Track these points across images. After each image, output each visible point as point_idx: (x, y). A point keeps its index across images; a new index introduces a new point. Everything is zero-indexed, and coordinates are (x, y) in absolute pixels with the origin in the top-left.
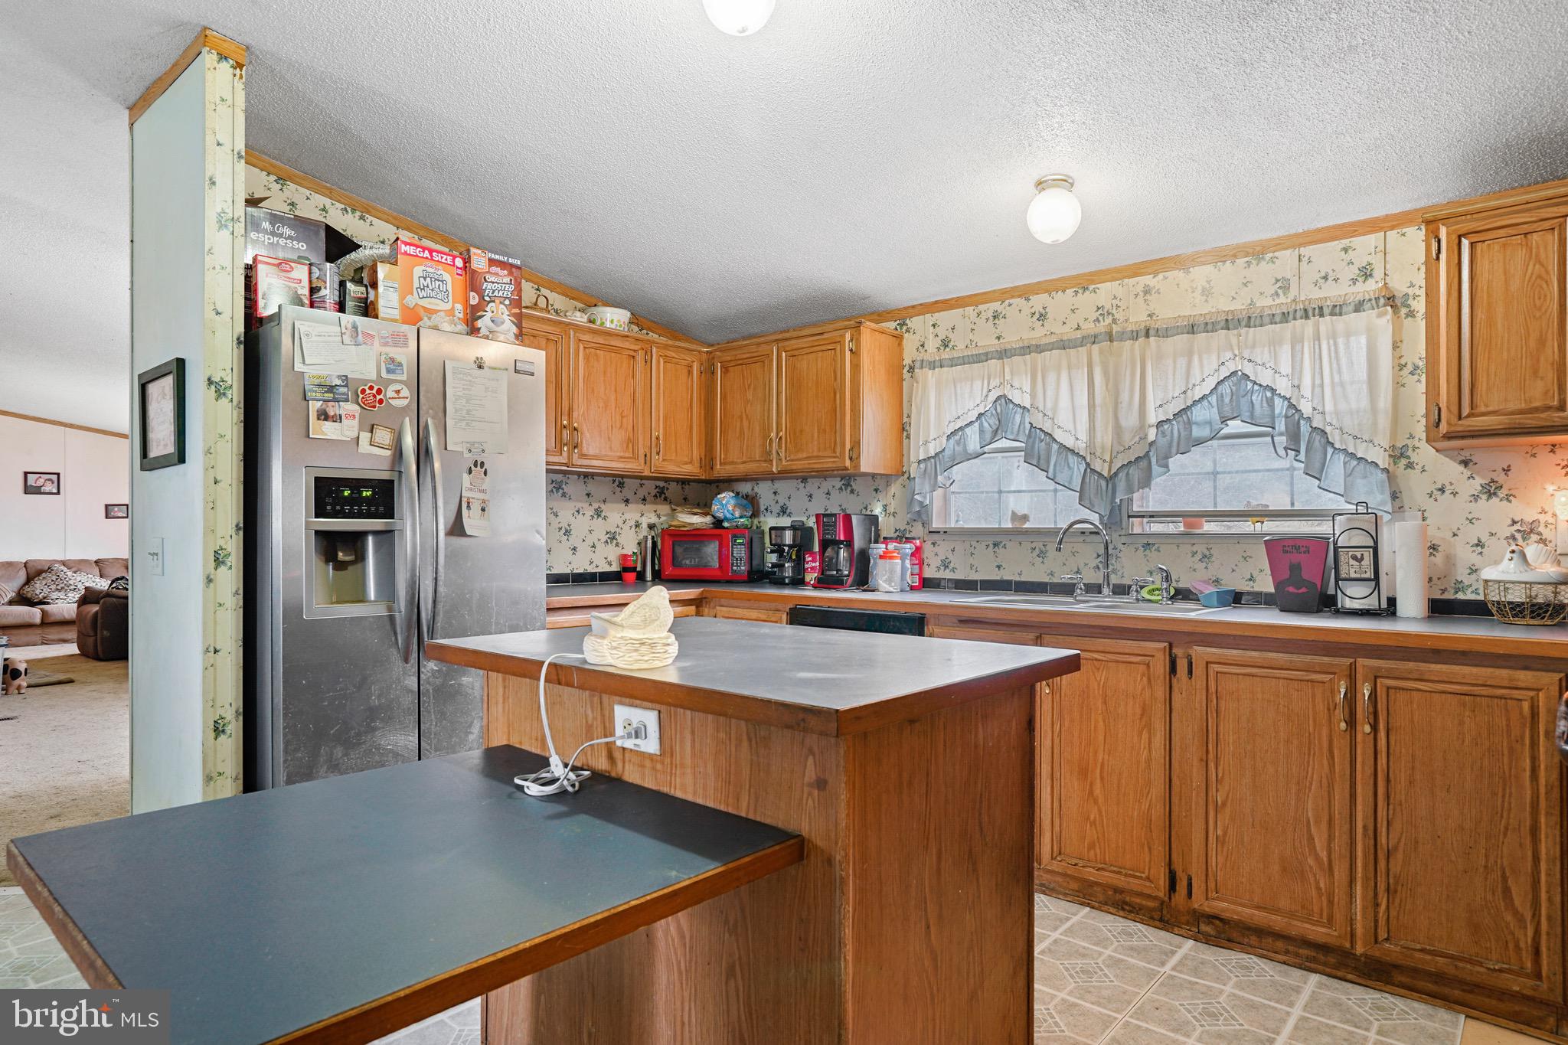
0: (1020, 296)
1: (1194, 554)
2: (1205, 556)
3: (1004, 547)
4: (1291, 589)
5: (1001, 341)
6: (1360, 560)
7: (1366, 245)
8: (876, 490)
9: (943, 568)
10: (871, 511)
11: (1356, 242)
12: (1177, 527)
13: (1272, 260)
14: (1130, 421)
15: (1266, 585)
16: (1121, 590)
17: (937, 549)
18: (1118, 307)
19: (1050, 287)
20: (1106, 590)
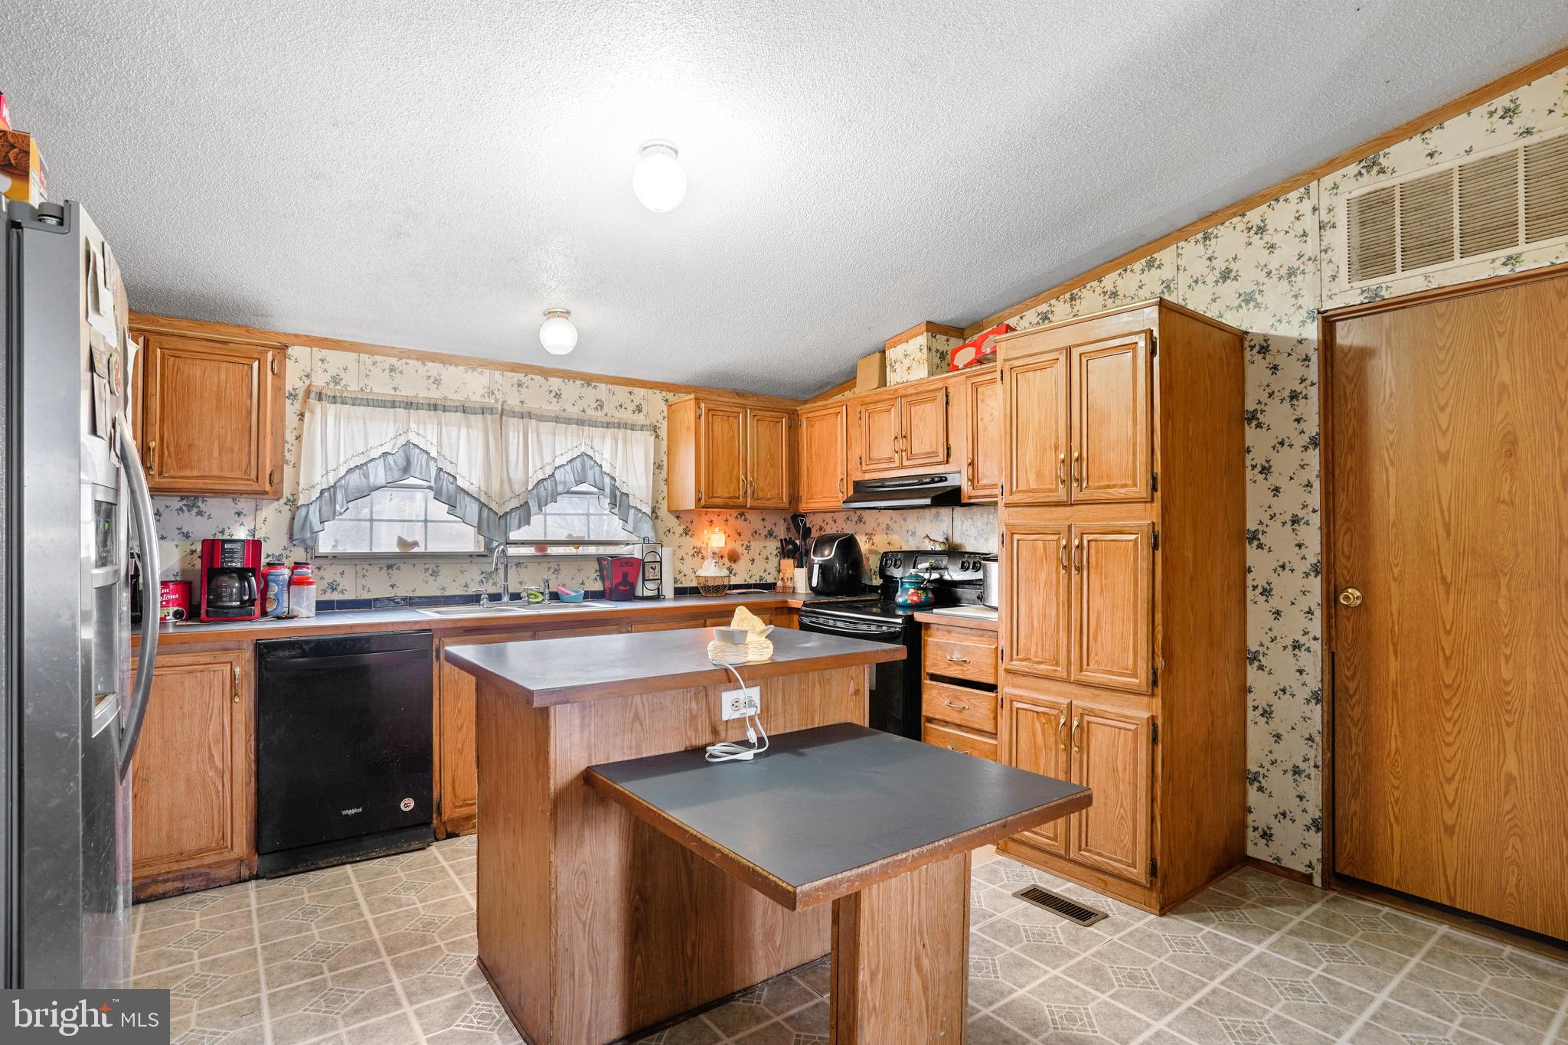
0: (418, 359)
1: (549, 569)
2: (556, 570)
3: (399, 568)
4: (622, 588)
5: (398, 393)
6: (654, 569)
7: (640, 392)
8: (239, 514)
9: (329, 591)
10: (232, 535)
11: (636, 390)
12: (530, 551)
13: (595, 387)
14: (517, 475)
15: (598, 586)
16: (515, 597)
17: (322, 573)
18: (499, 390)
19: (445, 360)
20: (506, 599)
